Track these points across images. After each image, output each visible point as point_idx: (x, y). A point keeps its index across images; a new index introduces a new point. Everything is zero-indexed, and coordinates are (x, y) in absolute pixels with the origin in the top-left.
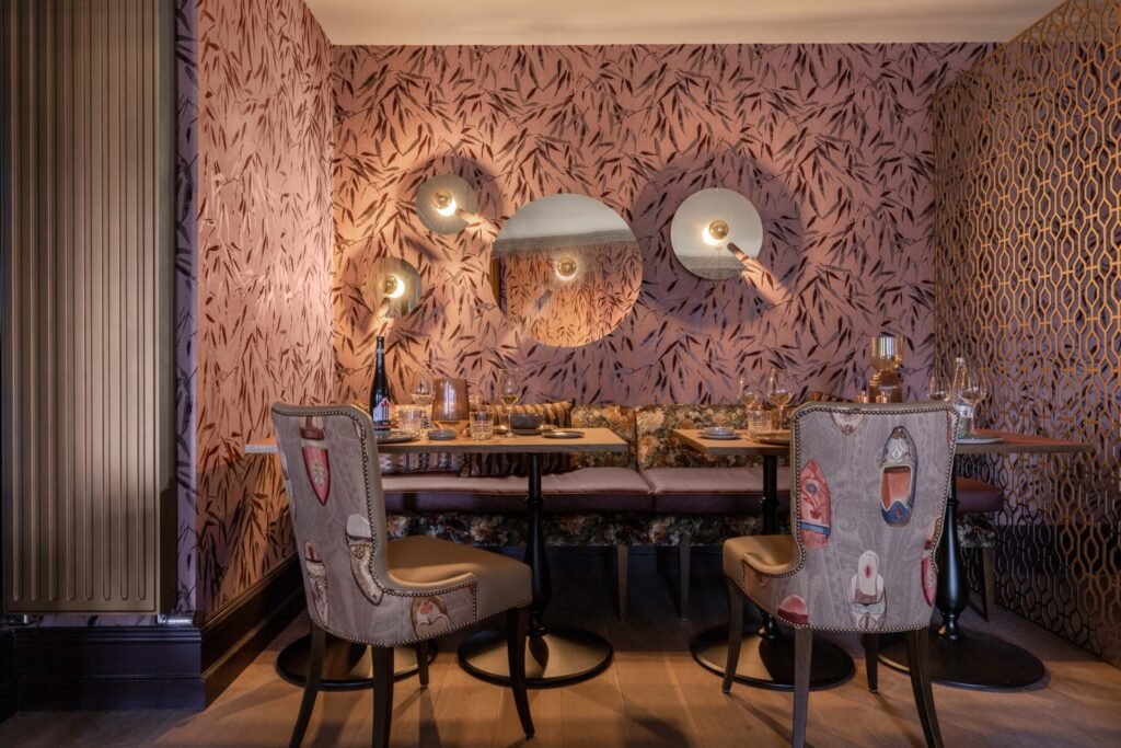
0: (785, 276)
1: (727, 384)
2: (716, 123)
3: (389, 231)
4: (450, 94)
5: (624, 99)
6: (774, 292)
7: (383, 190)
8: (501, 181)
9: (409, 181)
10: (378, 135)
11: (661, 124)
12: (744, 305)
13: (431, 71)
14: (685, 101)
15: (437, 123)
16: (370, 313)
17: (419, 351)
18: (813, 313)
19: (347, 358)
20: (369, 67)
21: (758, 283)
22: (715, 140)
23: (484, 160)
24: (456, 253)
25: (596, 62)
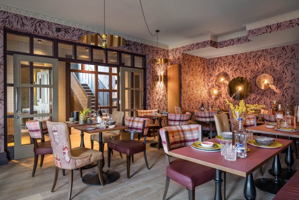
0: (280, 88)
1: (268, 107)
2: (266, 62)
3: (214, 84)
4: (223, 63)
5: (249, 60)
6: (277, 91)
7: (213, 78)
8: (230, 75)
9: (217, 76)
10: (213, 70)
11: (256, 64)
12: (271, 93)
13: (220, 60)
14: (260, 59)
15: (221, 68)
16: (212, 96)
17: (218, 100)
18: (286, 95)
19: (209, 101)
20: (212, 61)
21: (274, 89)
22: (266, 65)
23: (227, 73)
24: (223, 86)
25: (245, 55)
